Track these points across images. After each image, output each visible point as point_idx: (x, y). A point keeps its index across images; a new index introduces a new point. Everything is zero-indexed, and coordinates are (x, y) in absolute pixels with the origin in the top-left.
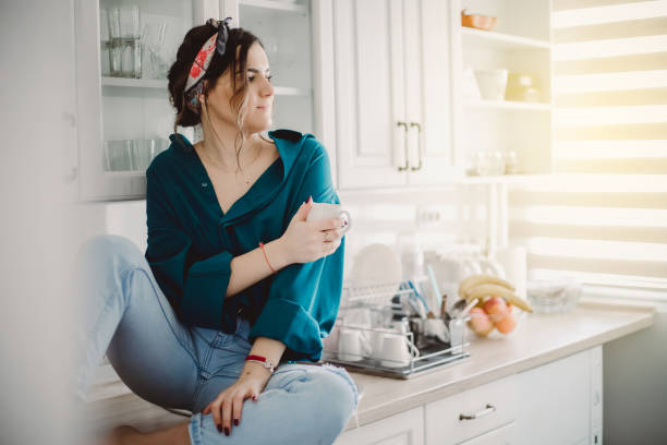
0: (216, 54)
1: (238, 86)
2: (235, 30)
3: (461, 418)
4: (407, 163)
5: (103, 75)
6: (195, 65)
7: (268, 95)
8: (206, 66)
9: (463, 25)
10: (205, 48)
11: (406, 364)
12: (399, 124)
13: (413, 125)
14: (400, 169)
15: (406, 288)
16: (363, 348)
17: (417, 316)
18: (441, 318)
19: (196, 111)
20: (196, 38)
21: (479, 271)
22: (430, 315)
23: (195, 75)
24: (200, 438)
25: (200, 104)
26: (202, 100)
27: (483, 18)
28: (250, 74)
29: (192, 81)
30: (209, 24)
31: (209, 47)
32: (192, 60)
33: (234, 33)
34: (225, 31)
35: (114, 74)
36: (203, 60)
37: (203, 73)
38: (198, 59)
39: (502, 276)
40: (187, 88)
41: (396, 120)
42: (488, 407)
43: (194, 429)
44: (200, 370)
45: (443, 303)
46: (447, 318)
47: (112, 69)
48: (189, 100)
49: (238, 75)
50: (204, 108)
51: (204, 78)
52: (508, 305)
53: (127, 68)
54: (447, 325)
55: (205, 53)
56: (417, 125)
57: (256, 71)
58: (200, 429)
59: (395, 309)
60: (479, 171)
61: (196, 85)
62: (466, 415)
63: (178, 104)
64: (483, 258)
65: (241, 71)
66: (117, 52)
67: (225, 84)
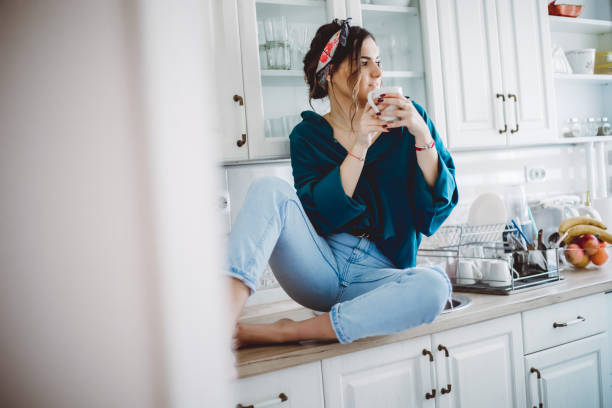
0: (340, 45)
1: (354, 68)
2: (354, 28)
3: (555, 326)
4: (506, 127)
5: (262, 68)
6: (324, 54)
7: (378, 77)
8: (332, 54)
9: (550, 14)
10: (332, 40)
11: (508, 283)
12: (498, 96)
13: (510, 96)
14: (501, 132)
15: (511, 227)
16: (475, 274)
17: (521, 249)
18: (539, 249)
19: (323, 87)
20: (325, 33)
21: (577, 214)
22: (531, 247)
23: (323, 61)
24: (338, 320)
25: (327, 82)
26: (329, 80)
27: (569, 7)
28: (364, 60)
29: (321, 65)
30: (335, 23)
31: (334, 40)
32: (322, 49)
33: (354, 30)
34: (347, 29)
35: (271, 67)
36: (329, 49)
37: (329, 59)
38: (326, 49)
39: (598, 218)
40: (318, 70)
41: (495, 93)
42: (579, 318)
43: (334, 314)
44: (341, 279)
45: (540, 236)
46: (543, 248)
47: (269, 64)
48: (319, 79)
49: (354, 62)
50: (330, 84)
51: (330, 63)
52: (601, 241)
53: (279, 63)
54: (544, 255)
55: (331, 45)
56: (514, 96)
57: (369, 58)
58: (337, 314)
59: (505, 245)
60: (574, 133)
61: (324, 68)
62: (558, 323)
63: (311, 82)
64: (583, 206)
65: (356, 59)
66: (272, 52)
67: (345, 68)
